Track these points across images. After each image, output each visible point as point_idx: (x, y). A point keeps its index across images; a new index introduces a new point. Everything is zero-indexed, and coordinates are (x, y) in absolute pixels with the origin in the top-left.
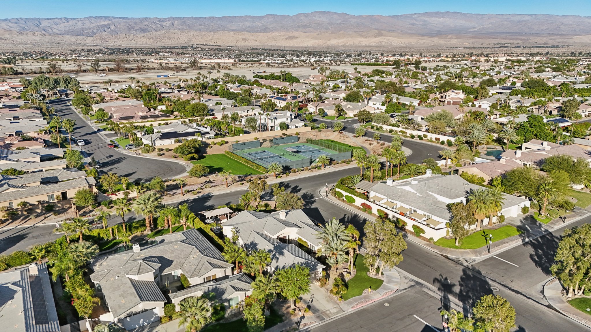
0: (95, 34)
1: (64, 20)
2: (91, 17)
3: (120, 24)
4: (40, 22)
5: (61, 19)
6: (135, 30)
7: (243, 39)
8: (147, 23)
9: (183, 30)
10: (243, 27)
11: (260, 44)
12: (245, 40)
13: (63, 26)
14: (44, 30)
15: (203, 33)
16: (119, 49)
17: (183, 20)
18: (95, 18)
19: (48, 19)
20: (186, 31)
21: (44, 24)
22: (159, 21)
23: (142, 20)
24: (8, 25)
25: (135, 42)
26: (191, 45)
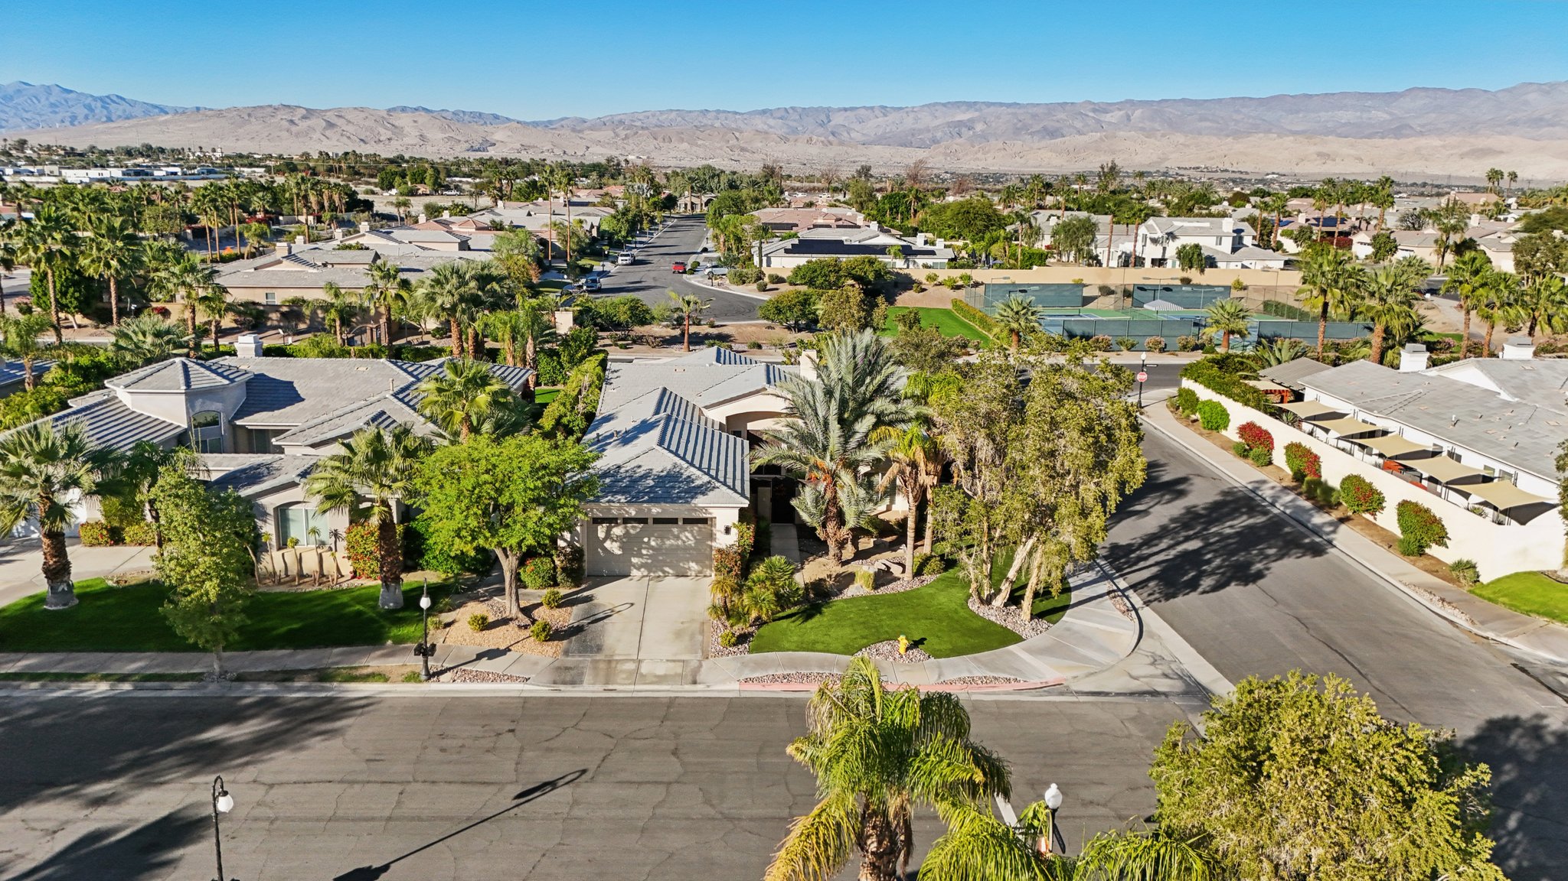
1: (877, 112)
2: (936, 104)
3: (998, 117)
4: (828, 117)
5: (872, 108)
6: (1031, 134)
7: (1319, 154)
8: (1062, 116)
9: (1150, 133)
13: (875, 126)
14: (833, 134)
15: (1205, 139)
17: (1157, 109)
18: (944, 105)
19: (846, 110)
20: (1159, 134)
21: (838, 119)
22: (1094, 111)
23: (1051, 108)
24: (765, 123)
26: (1164, 170)
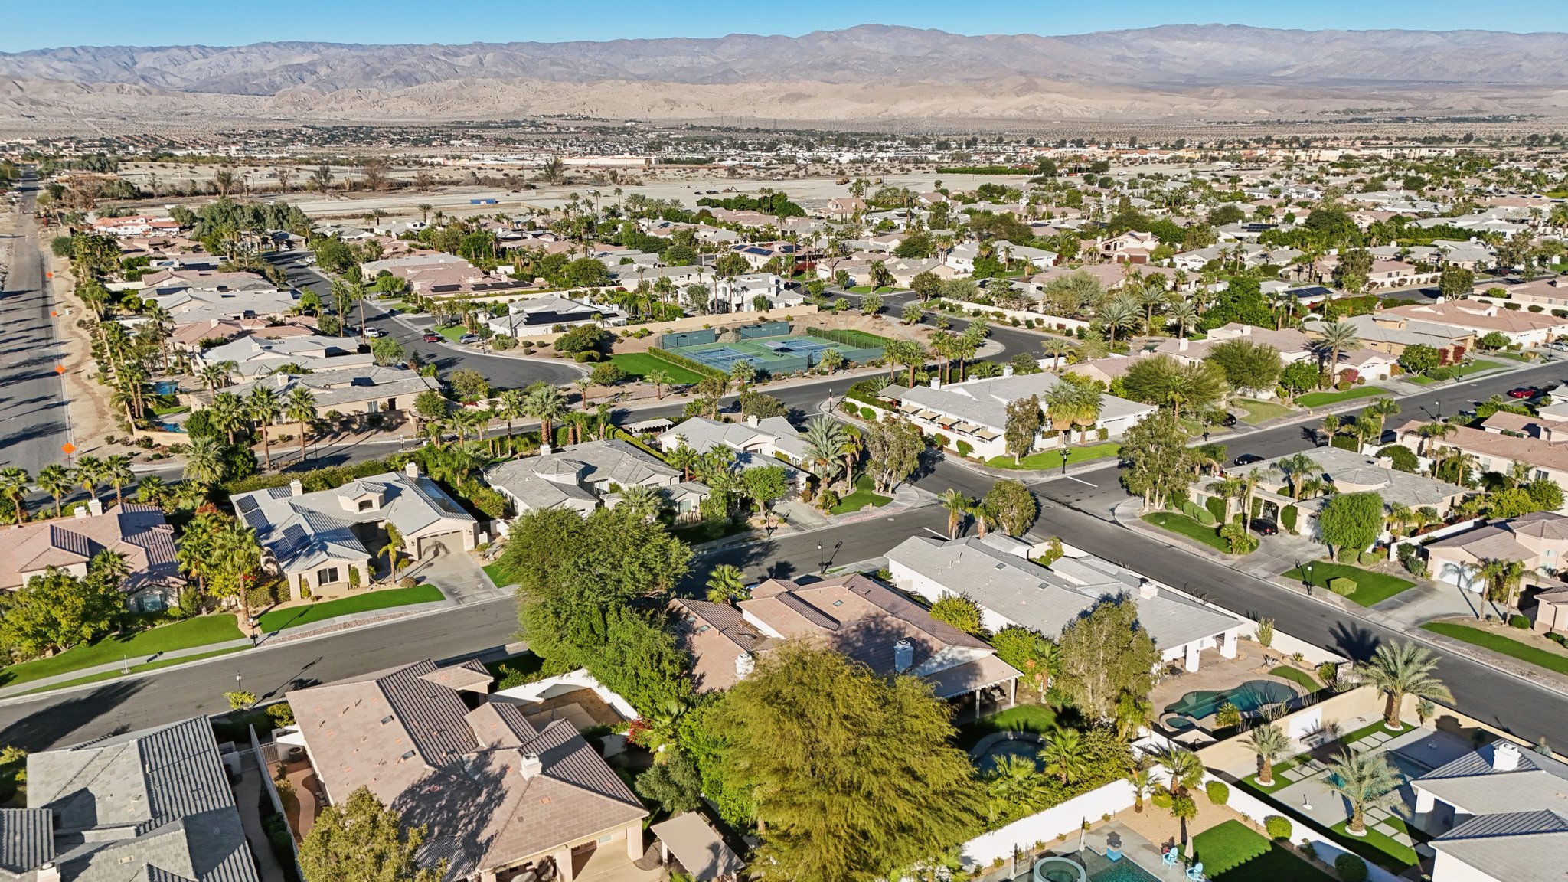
0: (278, 88)
1: (194, 52)
2: (265, 44)
3: (343, 61)
4: (132, 58)
5: (188, 48)
6: (382, 79)
7: (667, 101)
8: (413, 60)
9: (508, 79)
10: (667, 69)
11: (710, 115)
12: (671, 103)
13: (193, 69)
14: (144, 78)
15: (562, 85)
16: (345, 128)
17: (508, 51)
18: (276, 45)
19: (153, 50)
20: (517, 80)
21: (145, 62)
22: (445, 54)
23: (400, 51)
24: (50, 67)
25: (384, 111)
26: (530, 119)
